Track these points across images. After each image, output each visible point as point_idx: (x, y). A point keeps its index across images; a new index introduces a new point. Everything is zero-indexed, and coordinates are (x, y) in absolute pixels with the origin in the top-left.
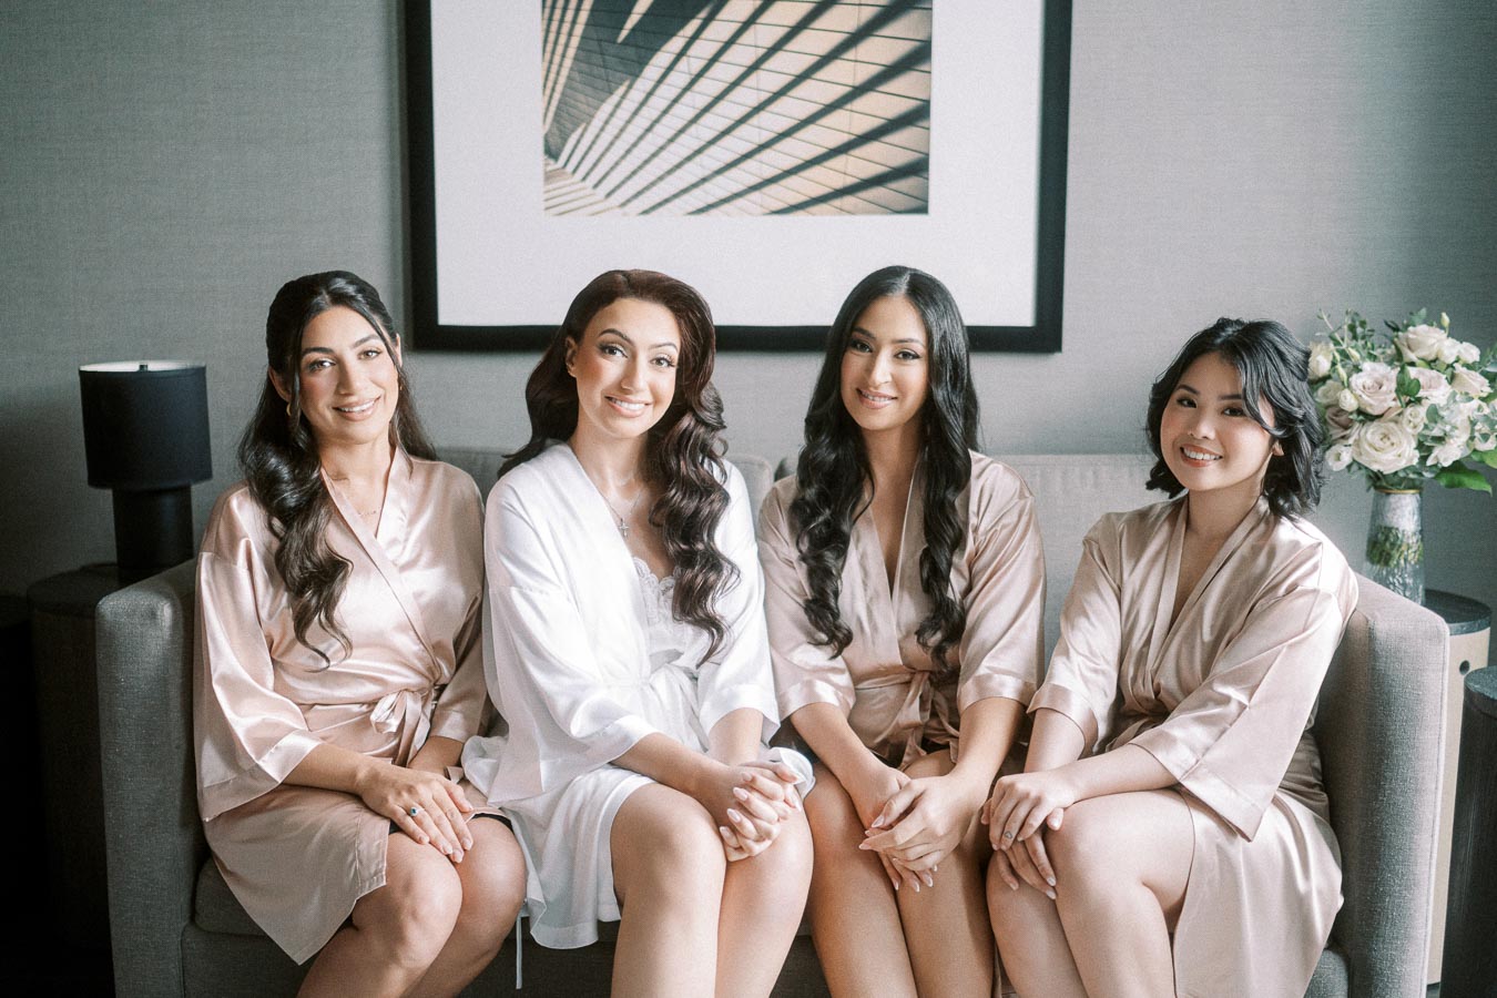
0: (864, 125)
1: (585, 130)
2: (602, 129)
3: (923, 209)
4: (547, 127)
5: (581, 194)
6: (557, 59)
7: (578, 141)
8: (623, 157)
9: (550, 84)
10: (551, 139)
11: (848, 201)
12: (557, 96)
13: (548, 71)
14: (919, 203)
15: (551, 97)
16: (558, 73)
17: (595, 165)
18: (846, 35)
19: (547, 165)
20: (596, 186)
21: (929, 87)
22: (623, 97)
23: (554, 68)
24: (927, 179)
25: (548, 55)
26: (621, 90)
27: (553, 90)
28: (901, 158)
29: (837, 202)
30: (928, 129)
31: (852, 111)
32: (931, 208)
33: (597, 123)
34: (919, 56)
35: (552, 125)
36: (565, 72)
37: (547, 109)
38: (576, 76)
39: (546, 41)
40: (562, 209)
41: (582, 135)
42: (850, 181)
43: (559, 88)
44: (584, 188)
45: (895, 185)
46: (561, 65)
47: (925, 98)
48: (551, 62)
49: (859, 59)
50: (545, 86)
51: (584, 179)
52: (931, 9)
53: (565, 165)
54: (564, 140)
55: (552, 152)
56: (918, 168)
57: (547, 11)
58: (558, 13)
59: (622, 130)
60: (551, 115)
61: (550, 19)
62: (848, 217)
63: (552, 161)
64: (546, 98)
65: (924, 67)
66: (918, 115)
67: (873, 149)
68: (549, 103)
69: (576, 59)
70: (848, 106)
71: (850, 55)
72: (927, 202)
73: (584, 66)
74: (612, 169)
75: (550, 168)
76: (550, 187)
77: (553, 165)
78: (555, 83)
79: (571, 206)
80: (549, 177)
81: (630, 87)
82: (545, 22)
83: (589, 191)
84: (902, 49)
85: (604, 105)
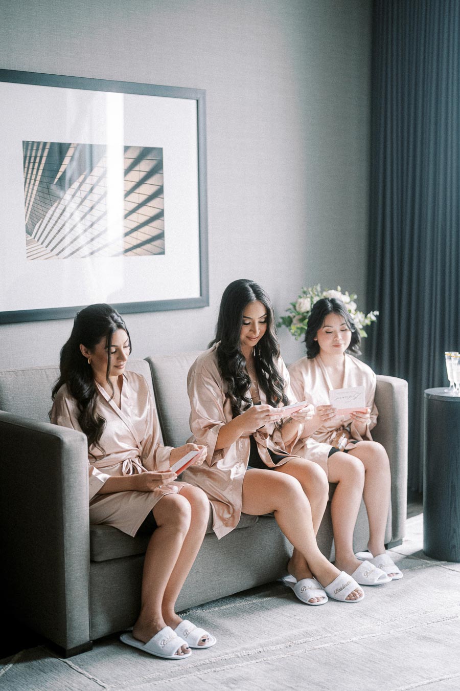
0: (143, 219)
1: (42, 222)
2: (49, 221)
3: (163, 253)
4: (27, 220)
5: (42, 249)
6: (30, 191)
7: (40, 227)
8: (57, 234)
9: (28, 202)
10: (29, 226)
11: (138, 250)
12: (30, 207)
13: (27, 196)
14: (162, 250)
15: (28, 207)
16: (31, 197)
17: (46, 237)
18: (135, 183)
19: (28, 237)
20: (47, 247)
21: (163, 204)
22: (56, 208)
23: (29, 195)
24: (164, 240)
25: (26, 189)
26: (56, 204)
27: (29, 204)
28: (155, 232)
29: (134, 251)
30: (164, 220)
31: (138, 213)
32: (166, 253)
33: (47, 219)
34: (159, 192)
35: (29, 220)
36: (33, 196)
37: (27, 213)
38: (38, 198)
39: (25, 183)
40: (35, 256)
41: (41, 224)
42: (139, 242)
43: (31, 203)
44: (43, 247)
45: (154, 243)
46: (32, 193)
47: (162, 208)
48: (28, 192)
49: (140, 193)
50: (25, 202)
51: (42, 244)
52: (163, 173)
53: (34, 238)
54: (34, 226)
55: (29, 232)
56: (161, 236)
57: (26, 169)
58: (30, 170)
59: (56, 222)
60: (28, 215)
61: (27, 173)
62: (140, 256)
63: (29, 236)
64: (26, 208)
65: (161, 196)
66: (160, 215)
67: (146, 229)
68: (28, 210)
69: (38, 191)
70: (137, 212)
71: (137, 191)
72: (164, 249)
73: (41, 194)
74: (53, 239)
75: (28, 239)
76: (28, 247)
77: (30, 238)
78: (30, 201)
79: (39, 255)
80: (28, 243)
81: (59, 203)
82: (25, 174)
83: (45, 248)
84: (154, 189)
85: (50, 211)
